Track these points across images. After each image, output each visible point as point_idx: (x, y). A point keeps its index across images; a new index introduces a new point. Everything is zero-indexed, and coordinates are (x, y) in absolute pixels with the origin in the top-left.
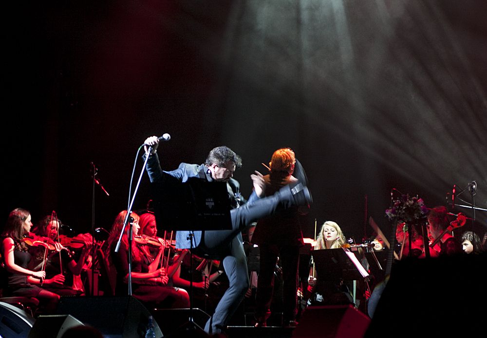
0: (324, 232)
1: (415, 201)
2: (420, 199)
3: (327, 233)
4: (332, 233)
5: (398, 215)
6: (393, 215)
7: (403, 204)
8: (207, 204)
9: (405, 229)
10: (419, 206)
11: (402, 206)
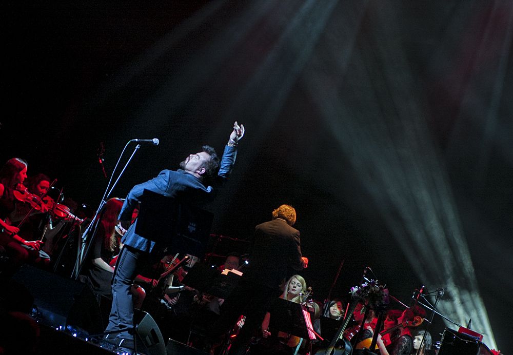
0: (291, 284)
1: (381, 289)
2: (386, 290)
3: (293, 286)
4: (298, 287)
5: (361, 297)
6: (356, 295)
7: (369, 288)
8: (189, 227)
9: (363, 311)
10: (383, 295)
11: (368, 290)
